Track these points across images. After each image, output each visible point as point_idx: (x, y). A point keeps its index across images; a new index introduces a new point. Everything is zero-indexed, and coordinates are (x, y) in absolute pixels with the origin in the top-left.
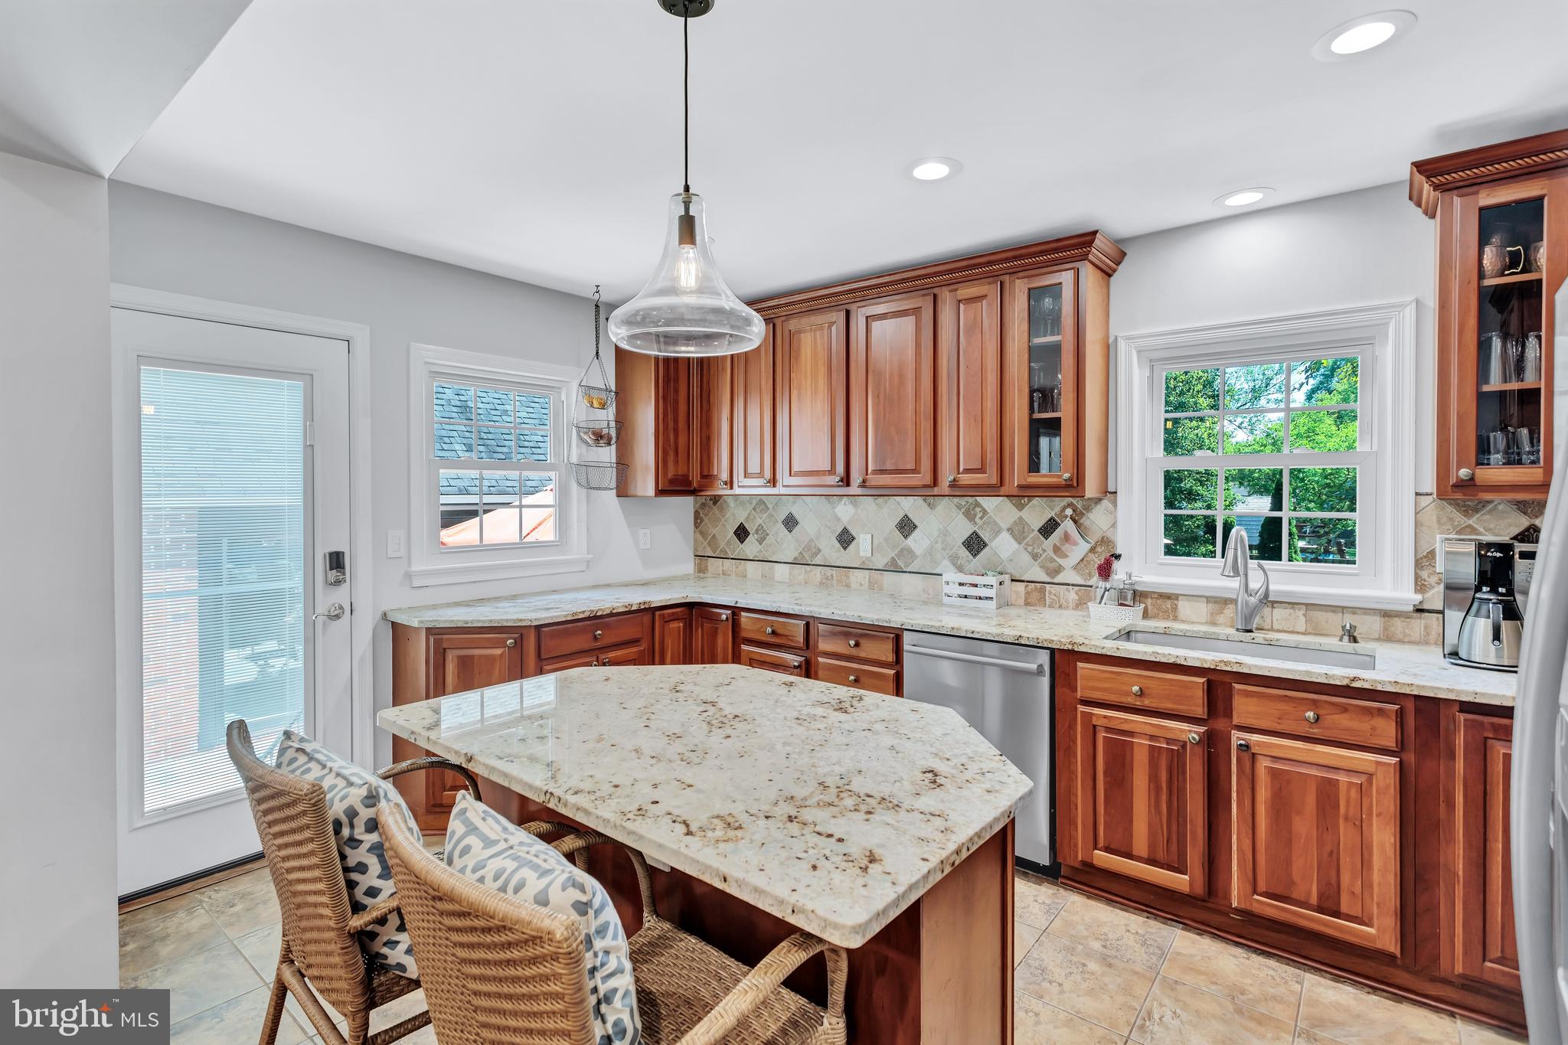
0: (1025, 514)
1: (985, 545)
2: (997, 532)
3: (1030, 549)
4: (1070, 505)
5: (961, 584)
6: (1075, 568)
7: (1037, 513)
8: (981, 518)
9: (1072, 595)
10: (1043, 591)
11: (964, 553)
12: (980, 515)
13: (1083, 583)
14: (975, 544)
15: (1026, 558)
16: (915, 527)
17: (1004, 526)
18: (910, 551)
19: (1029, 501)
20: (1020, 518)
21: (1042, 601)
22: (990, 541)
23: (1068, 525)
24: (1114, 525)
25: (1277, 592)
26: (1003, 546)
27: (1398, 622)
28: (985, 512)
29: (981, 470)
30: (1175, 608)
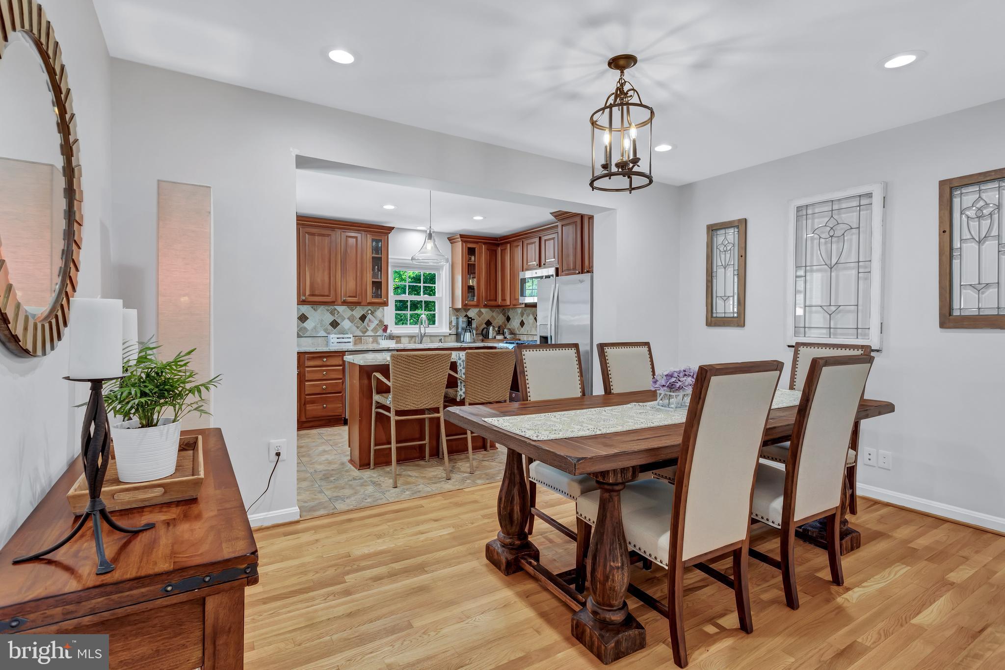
0: (354, 313)
1: (339, 324)
2: (343, 319)
3: (356, 325)
4: (370, 310)
5: (338, 338)
6: (372, 331)
7: (358, 312)
8: (337, 314)
9: (371, 339)
10: (361, 339)
11: (330, 328)
12: (337, 313)
13: (373, 335)
14: (334, 324)
15: (355, 328)
16: (308, 318)
17: (346, 317)
18: (305, 328)
19: (356, 308)
20: (352, 314)
21: (361, 342)
22: (341, 322)
23: (369, 316)
24: (383, 316)
25: (428, 333)
26: (346, 324)
27: (446, 338)
28: (339, 312)
29: (355, 297)
30: (400, 340)
